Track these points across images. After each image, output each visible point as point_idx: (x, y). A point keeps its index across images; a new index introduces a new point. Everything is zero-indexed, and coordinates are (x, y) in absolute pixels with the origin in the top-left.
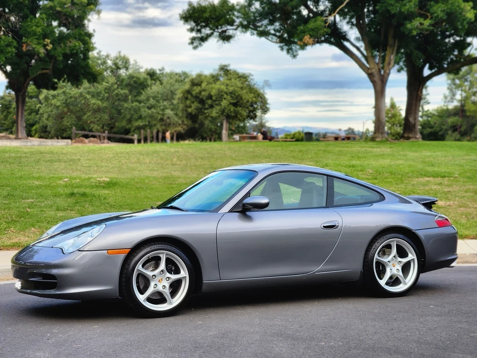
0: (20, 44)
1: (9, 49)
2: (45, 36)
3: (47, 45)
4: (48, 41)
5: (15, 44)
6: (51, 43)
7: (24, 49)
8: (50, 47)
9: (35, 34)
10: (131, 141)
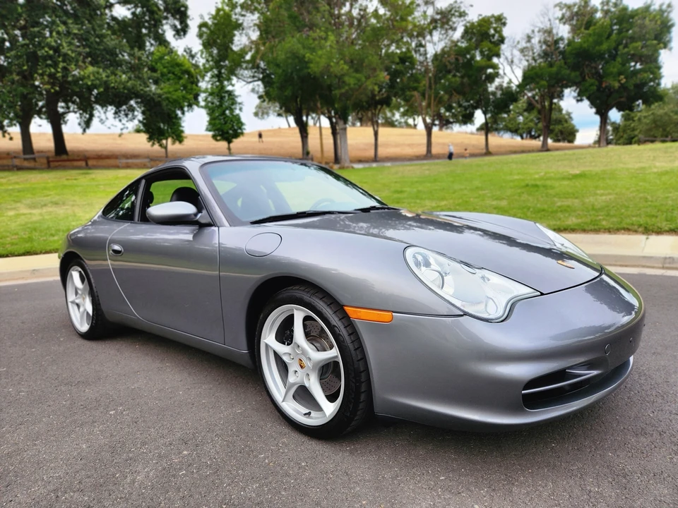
0: (601, 83)
1: (592, 88)
2: (620, 74)
3: (622, 80)
4: (622, 77)
5: (597, 83)
6: (625, 78)
7: (604, 86)
8: (624, 81)
9: (612, 73)
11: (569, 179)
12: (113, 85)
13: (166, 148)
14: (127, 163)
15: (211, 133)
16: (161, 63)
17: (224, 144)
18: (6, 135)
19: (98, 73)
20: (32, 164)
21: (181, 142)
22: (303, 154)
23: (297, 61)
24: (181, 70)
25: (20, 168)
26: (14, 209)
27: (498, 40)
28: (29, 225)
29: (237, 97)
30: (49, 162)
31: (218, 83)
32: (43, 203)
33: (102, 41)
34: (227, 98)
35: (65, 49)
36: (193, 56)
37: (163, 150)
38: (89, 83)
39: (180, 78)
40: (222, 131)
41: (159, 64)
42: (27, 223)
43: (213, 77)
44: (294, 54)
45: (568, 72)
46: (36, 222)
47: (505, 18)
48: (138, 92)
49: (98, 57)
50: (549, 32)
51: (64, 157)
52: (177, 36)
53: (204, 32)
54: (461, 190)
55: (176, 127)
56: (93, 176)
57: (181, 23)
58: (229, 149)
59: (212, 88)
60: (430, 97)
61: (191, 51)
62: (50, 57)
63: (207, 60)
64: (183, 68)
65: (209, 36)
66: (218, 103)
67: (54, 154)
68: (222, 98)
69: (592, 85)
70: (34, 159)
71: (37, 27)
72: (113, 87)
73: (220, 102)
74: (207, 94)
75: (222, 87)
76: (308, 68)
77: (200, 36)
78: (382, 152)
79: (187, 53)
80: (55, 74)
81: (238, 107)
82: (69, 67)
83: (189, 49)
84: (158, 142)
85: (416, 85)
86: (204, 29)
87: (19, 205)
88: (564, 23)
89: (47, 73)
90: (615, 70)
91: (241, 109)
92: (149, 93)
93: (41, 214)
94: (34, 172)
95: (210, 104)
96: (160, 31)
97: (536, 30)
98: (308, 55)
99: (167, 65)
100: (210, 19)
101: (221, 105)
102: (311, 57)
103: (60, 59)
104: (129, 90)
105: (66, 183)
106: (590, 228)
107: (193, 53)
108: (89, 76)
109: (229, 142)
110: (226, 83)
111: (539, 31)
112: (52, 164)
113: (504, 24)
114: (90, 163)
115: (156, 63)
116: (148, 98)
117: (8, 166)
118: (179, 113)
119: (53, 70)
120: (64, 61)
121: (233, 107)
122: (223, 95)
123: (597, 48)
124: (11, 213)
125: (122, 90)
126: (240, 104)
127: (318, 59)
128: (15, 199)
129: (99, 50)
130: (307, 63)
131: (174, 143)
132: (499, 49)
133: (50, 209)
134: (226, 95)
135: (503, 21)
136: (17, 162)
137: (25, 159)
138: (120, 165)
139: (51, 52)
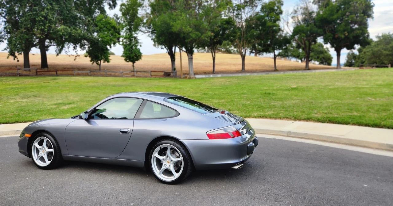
0: (334, 35)
2: (344, 31)
3: (346, 34)
4: (346, 32)
5: (332, 35)
6: (347, 33)
7: (336, 36)
8: (347, 34)
9: (340, 30)
10: (387, 67)
11: (289, 90)
12: (73, 34)
13: (100, 65)
14: (78, 73)
15: (124, 58)
16: (100, 23)
17: (131, 63)
18: (16, 59)
19: (66, 29)
20: (28, 73)
21: (108, 62)
22: (172, 70)
23: (166, 25)
24: (110, 26)
25: (21, 75)
26: (14, 99)
27: (279, 12)
28: (19, 108)
29: (139, 40)
30: (37, 72)
31: (129, 33)
32: (29, 96)
33: (70, 13)
34: (133, 40)
35: (50, 17)
36: (118, 19)
37: (98, 66)
38: (61, 34)
39: (110, 30)
40: (130, 57)
41: (99, 23)
42: (19, 107)
43: (127, 29)
44: (165, 22)
45: (316, 29)
46: (23, 106)
47: (283, 2)
48: (86, 38)
49: (67, 20)
50: (306, 9)
51: (46, 69)
52: (110, 9)
53: (123, 8)
54: (235, 94)
55: (106, 54)
56: (58, 81)
57: (113, 2)
58: (133, 66)
59: (126, 35)
60: (243, 40)
61: (117, 16)
62: (42, 21)
63: (124, 22)
64: (112, 25)
65: (125, 10)
66: (129, 43)
67: (40, 67)
68: (131, 40)
69: (329, 36)
70: (30, 70)
71: (37, 6)
72: (74, 36)
73: (130, 42)
74: (123, 38)
75: (131, 35)
76: (172, 29)
77: (121, 10)
78: (217, 68)
79: (115, 17)
80: (44, 29)
81: (139, 44)
82: (51, 26)
83: (116, 15)
84: (96, 62)
85: (234, 35)
86: (123, 7)
87: (17, 96)
88: (315, 4)
89: (40, 29)
90: (342, 29)
91: (141, 46)
92: (92, 38)
93: (26, 102)
94: (28, 77)
95: (125, 43)
96: (102, 6)
97: (299, 8)
98: (171, 23)
99: (103, 23)
100: (126, 2)
101: (130, 44)
102: (173, 24)
103: (47, 22)
104: (81, 36)
105: (43, 84)
106: (273, 117)
107: (118, 17)
108: (61, 30)
109: (134, 63)
110: (133, 33)
111: (301, 8)
112: (38, 73)
113: (282, 4)
114: (59, 72)
115: (98, 23)
116: (91, 41)
117: (15, 74)
118: (108, 47)
119: (43, 27)
120: (49, 23)
121: (137, 45)
122: (132, 39)
123: (331, 17)
124: (12, 101)
125: (78, 37)
126: (140, 43)
127: (176, 25)
128: (15, 93)
129: (68, 17)
130: (171, 26)
131: (104, 62)
132: (279, 17)
133: (32, 99)
134: (133, 39)
135: (282, 3)
136: (20, 72)
137: (24, 70)
138: (74, 74)
139: (43, 19)
